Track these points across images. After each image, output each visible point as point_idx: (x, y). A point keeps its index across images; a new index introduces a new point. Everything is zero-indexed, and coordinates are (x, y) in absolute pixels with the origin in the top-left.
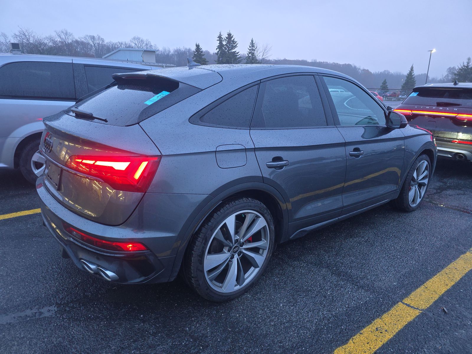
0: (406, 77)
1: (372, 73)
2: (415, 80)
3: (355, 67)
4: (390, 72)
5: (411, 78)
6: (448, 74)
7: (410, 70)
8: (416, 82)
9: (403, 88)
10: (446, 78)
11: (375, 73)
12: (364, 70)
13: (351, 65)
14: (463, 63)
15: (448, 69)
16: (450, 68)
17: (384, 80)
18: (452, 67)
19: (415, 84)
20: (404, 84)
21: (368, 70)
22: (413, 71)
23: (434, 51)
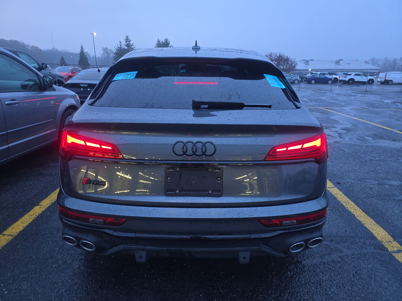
0: (79, 54)
1: (42, 49)
2: (87, 57)
3: (23, 44)
4: (58, 50)
5: (84, 56)
6: (103, 53)
7: (81, 49)
8: (88, 59)
9: (79, 64)
10: (103, 56)
11: (44, 50)
12: (33, 47)
13: (18, 41)
14: (118, 45)
15: (103, 49)
16: (104, 48)
17: (61, 57)
18: (105, 47)
19: (88, 60)
20: (79, 61)
21: (37, 47)
22: (83, 50)
23: (95, 34)
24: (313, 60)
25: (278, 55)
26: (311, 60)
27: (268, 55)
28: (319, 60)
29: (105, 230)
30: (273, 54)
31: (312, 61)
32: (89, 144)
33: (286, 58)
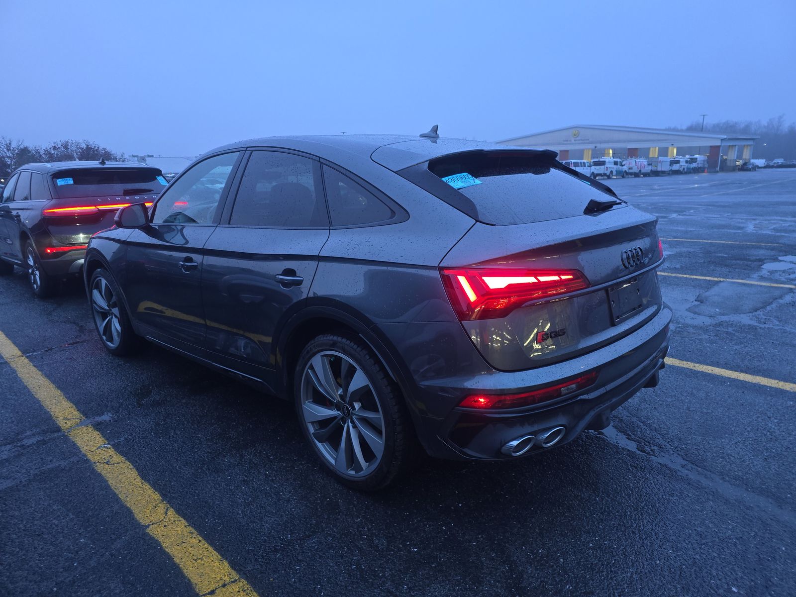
24: (153, 156)
25: (84, 146)
26: (149, 156)
27: (60, 146)
28: (161, 156)
29: (582, 397)
30: (69, 145)
31: (150, 158)
32: (543, 279)
33: (103, 152)
